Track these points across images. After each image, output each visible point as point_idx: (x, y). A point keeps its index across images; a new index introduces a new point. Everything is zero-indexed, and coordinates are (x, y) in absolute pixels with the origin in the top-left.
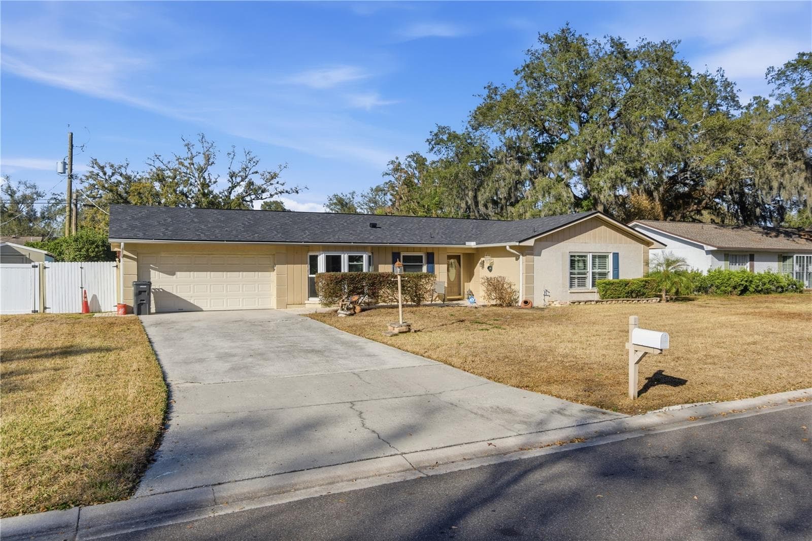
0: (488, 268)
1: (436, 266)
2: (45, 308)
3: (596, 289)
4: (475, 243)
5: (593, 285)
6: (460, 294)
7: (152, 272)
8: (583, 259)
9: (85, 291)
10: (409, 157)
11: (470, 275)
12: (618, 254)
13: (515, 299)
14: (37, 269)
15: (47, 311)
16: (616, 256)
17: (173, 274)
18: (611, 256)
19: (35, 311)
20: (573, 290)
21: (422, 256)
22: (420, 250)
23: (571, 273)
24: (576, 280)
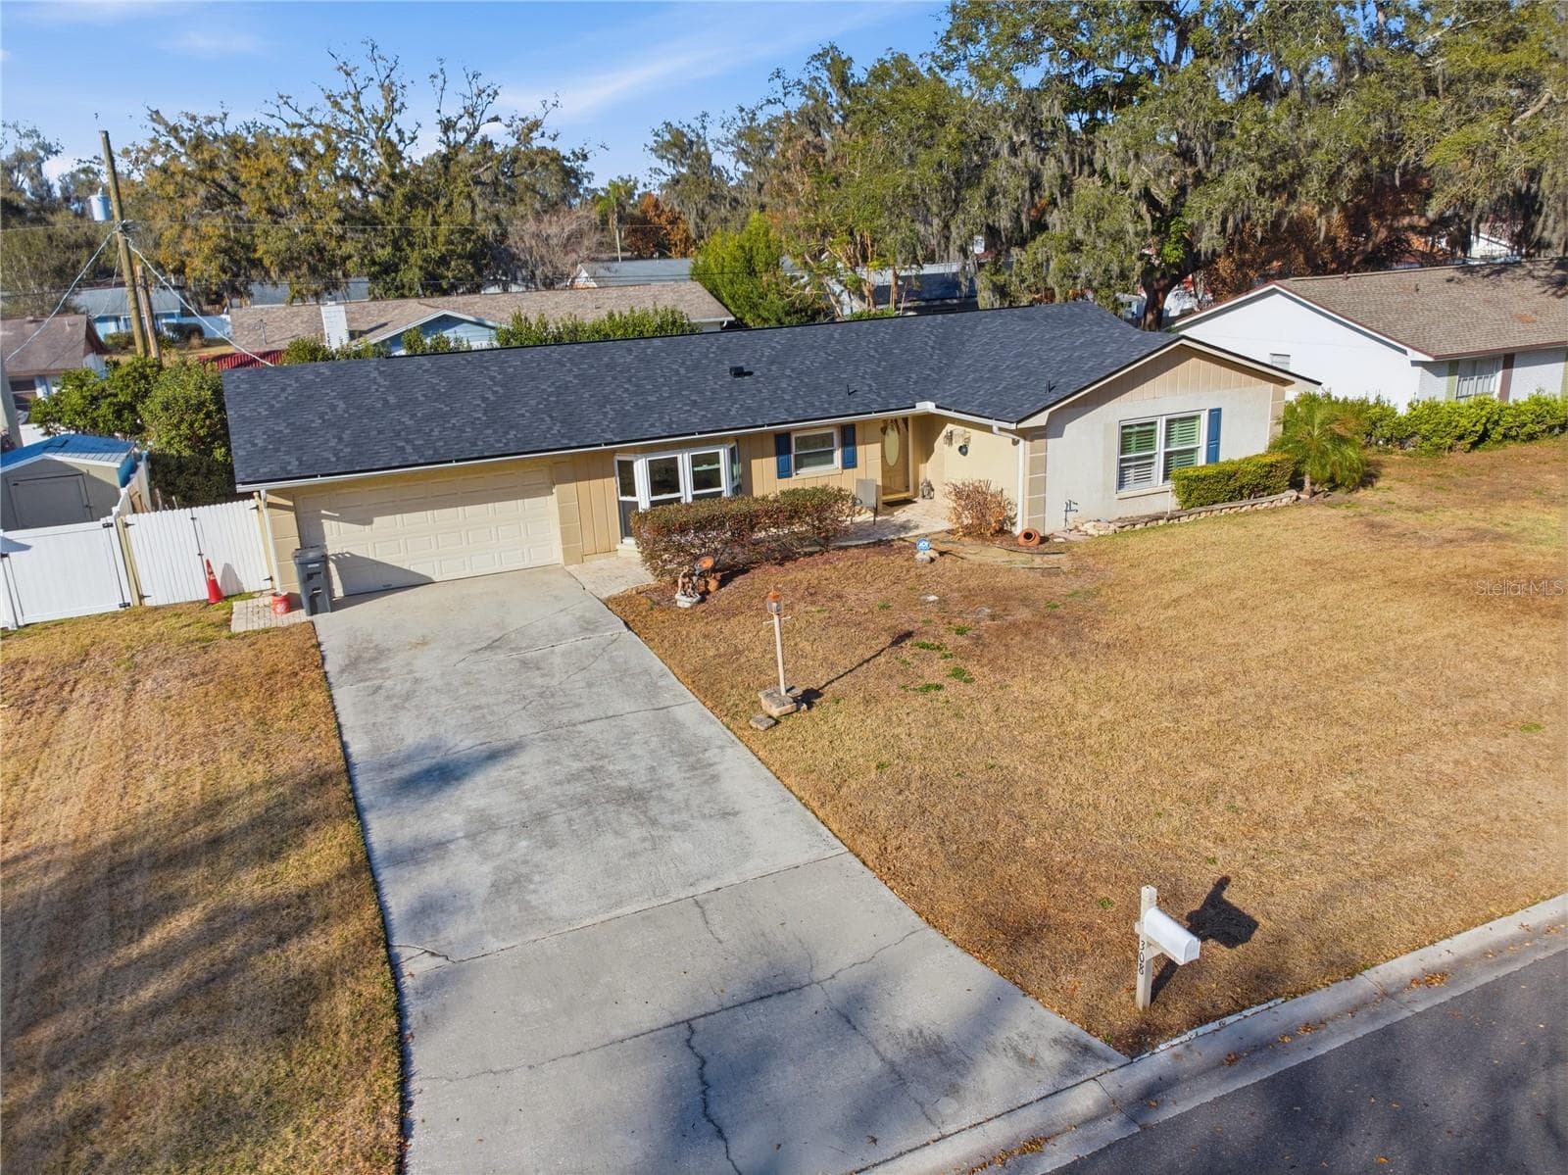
0: (961, 448)
1: (860, 449)
2: (141, 597)
3: (1170, 485)
4: (934, 404)
5: (1166, 477)
6: (907, 489)
7: (326, 523)
8: (1149, 431)
9: (208, 562)
10: (816, 57)
11: (927, 451)
12: (1219, 410)
13: (1010, 519)
14: (113, 530)
15: (147, 602)
16: (1215, 416)
17: (368, 522)
18: (1205, 417)
19: (125, 605)
20: (1125, 493)
21: (832, 435)
22: (828, 425)
23: (1123, 461)
24: (1132, 471)
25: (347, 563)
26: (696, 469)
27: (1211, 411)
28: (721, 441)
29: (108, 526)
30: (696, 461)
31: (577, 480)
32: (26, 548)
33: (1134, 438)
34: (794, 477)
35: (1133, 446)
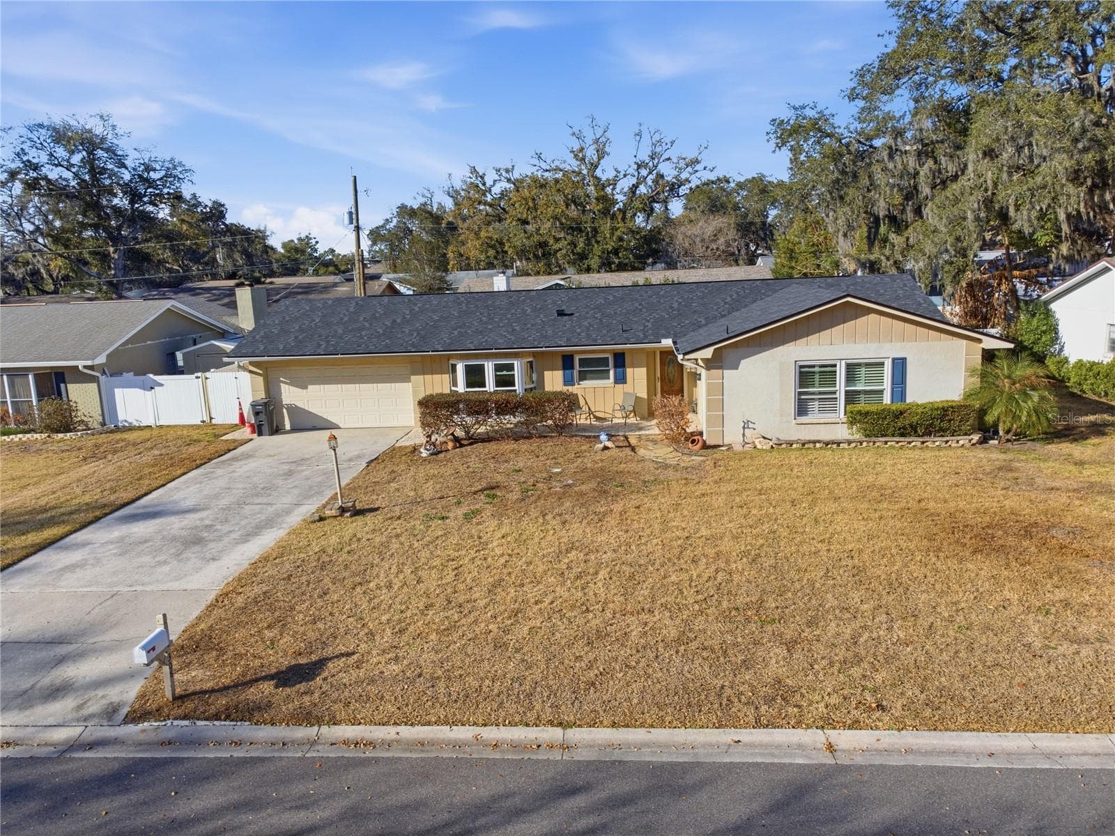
1: (629, 371)
2: (211, 418)
4: (672, 341)
7: (283, 386)
8: (828, 372)
9: (240, 402)
12: (904, 360)
14: (200, 380)
15: (214, 422)
16: (900, 365)
17: (304, 387)
18: (888, 364)
19: (203, 422)
20: (803, 419)
21: (608, 358)
23: (800, 394)
24: (817, 403)
25: (294, 410)
26: (498, 373)
27: (894, 360)
28: (516, 356)
29: (197, 377)
30: (498, 368)
31: (424, 373)
32: (161, 385)
33: (817, 376)
34: (576, 386)
35: (817, 383)
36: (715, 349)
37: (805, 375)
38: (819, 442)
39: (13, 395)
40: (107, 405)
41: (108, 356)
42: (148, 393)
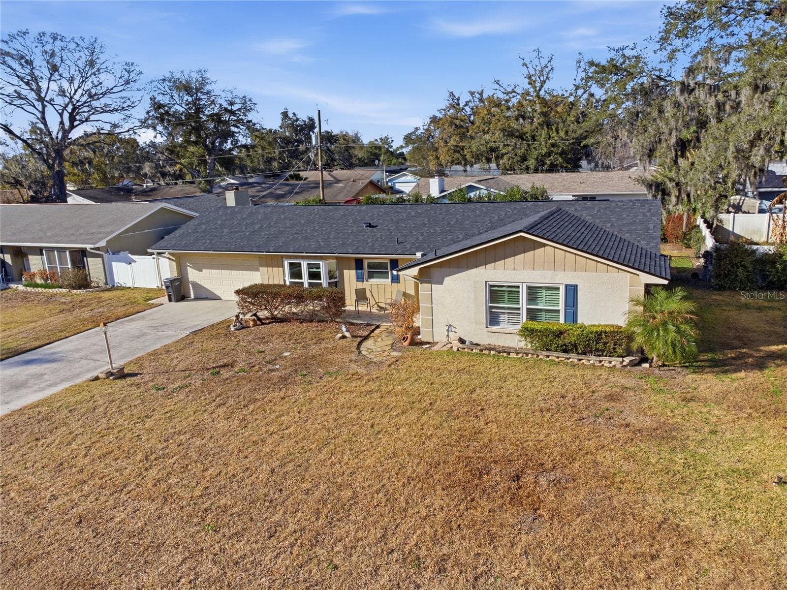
7: (189, 269)
8: (513, 292)
12: (575, 287)
14: (155, 259)
16: (572, 292)
17: (201, 270)
18: (562, 290)
19: (158, 287)
20: (494, 328)
21: (386, 264)
22: (385, 258)
24: (506, 316)
26: (310, 270)
27: (566, 286)
28: (322, 258)
30: (310, 266)
31: (267, 266)
32: (135, 262)
33: (506, 294)
34: (365, 282)
35: (506, 299)
36: (420, 269)
37: (495, 293)
38: (494, 349)
39: (60, 264)
40: (108, 273)
41: (107, 242)
42: (129, 266)
